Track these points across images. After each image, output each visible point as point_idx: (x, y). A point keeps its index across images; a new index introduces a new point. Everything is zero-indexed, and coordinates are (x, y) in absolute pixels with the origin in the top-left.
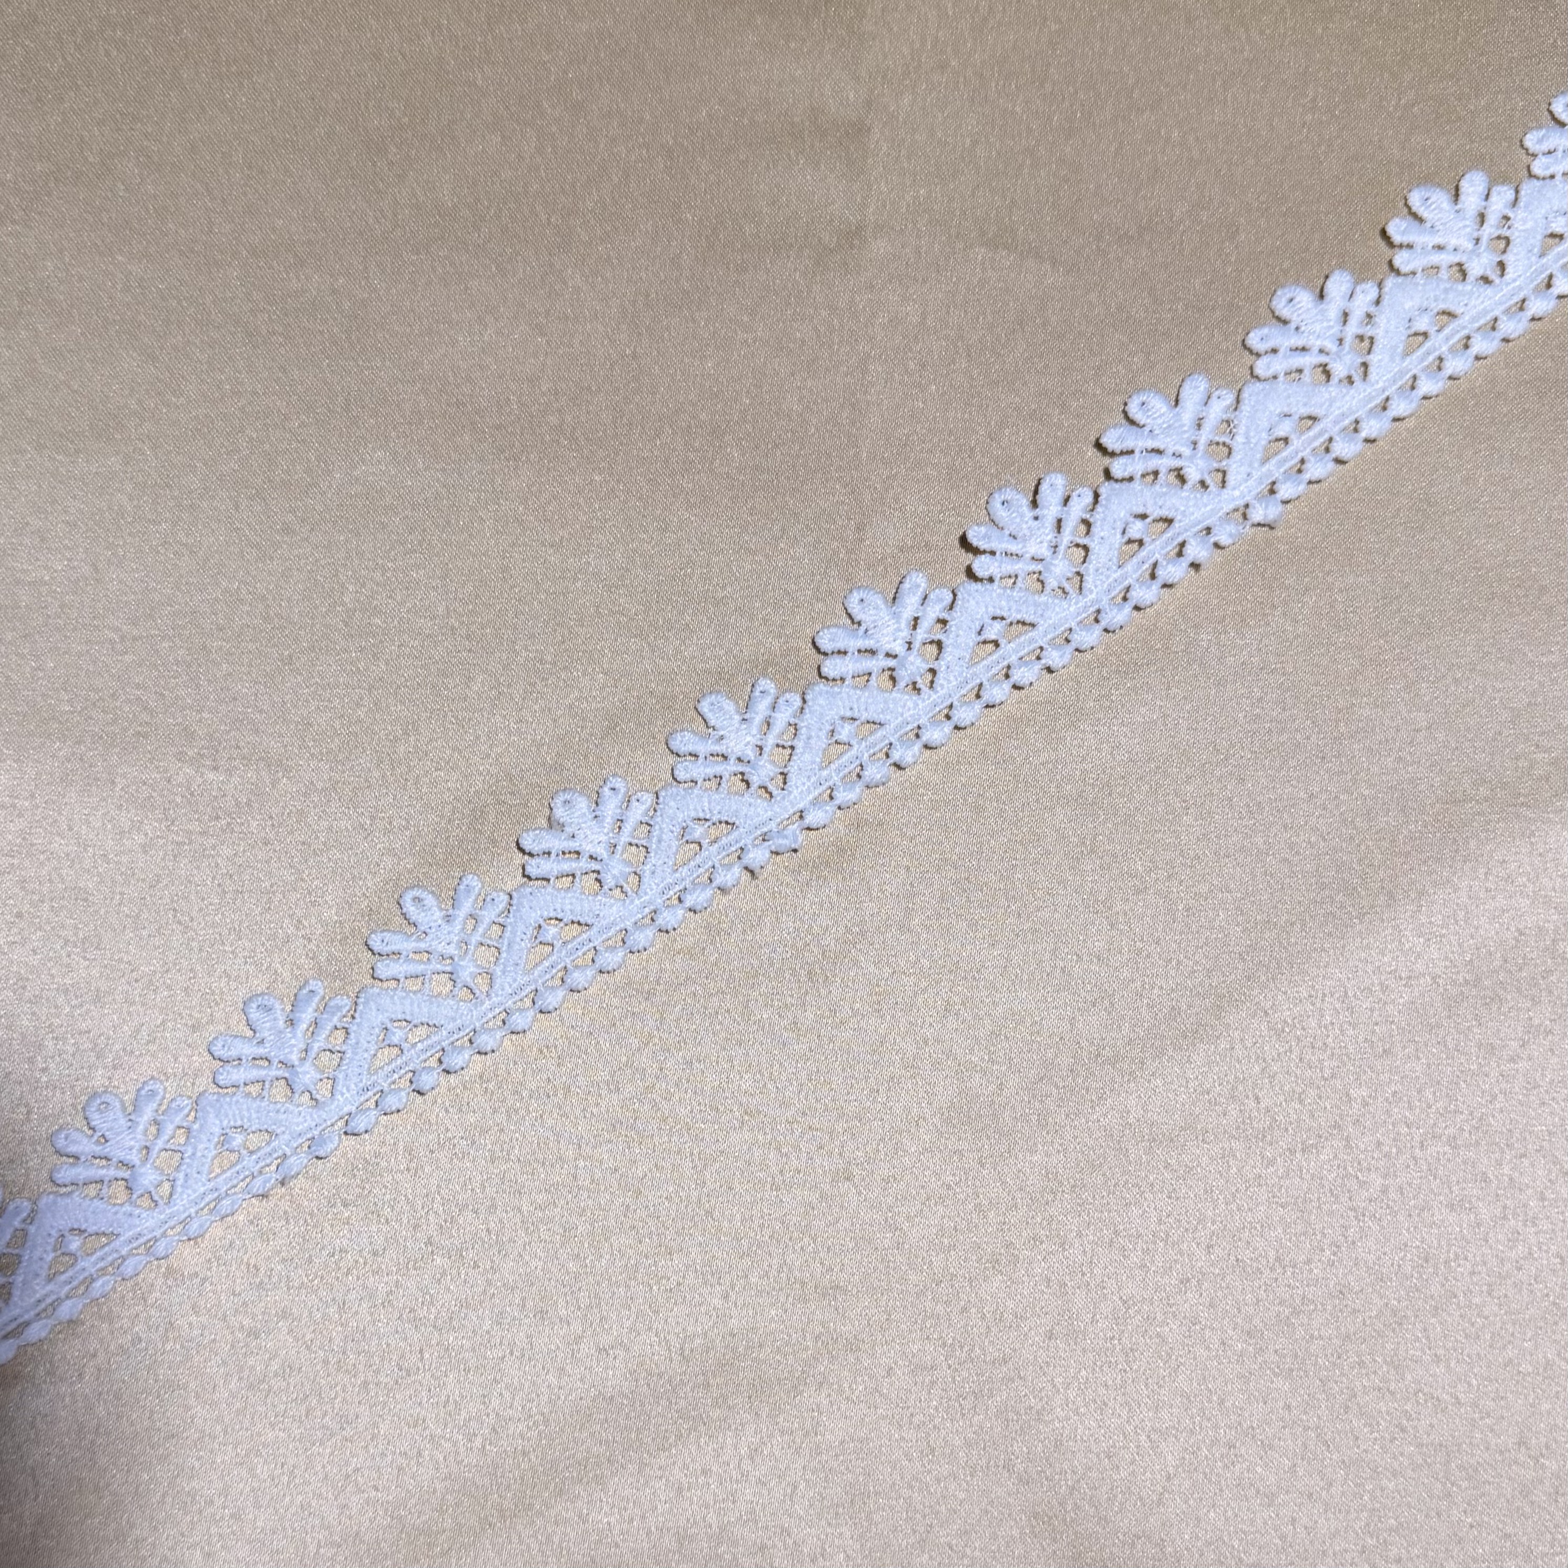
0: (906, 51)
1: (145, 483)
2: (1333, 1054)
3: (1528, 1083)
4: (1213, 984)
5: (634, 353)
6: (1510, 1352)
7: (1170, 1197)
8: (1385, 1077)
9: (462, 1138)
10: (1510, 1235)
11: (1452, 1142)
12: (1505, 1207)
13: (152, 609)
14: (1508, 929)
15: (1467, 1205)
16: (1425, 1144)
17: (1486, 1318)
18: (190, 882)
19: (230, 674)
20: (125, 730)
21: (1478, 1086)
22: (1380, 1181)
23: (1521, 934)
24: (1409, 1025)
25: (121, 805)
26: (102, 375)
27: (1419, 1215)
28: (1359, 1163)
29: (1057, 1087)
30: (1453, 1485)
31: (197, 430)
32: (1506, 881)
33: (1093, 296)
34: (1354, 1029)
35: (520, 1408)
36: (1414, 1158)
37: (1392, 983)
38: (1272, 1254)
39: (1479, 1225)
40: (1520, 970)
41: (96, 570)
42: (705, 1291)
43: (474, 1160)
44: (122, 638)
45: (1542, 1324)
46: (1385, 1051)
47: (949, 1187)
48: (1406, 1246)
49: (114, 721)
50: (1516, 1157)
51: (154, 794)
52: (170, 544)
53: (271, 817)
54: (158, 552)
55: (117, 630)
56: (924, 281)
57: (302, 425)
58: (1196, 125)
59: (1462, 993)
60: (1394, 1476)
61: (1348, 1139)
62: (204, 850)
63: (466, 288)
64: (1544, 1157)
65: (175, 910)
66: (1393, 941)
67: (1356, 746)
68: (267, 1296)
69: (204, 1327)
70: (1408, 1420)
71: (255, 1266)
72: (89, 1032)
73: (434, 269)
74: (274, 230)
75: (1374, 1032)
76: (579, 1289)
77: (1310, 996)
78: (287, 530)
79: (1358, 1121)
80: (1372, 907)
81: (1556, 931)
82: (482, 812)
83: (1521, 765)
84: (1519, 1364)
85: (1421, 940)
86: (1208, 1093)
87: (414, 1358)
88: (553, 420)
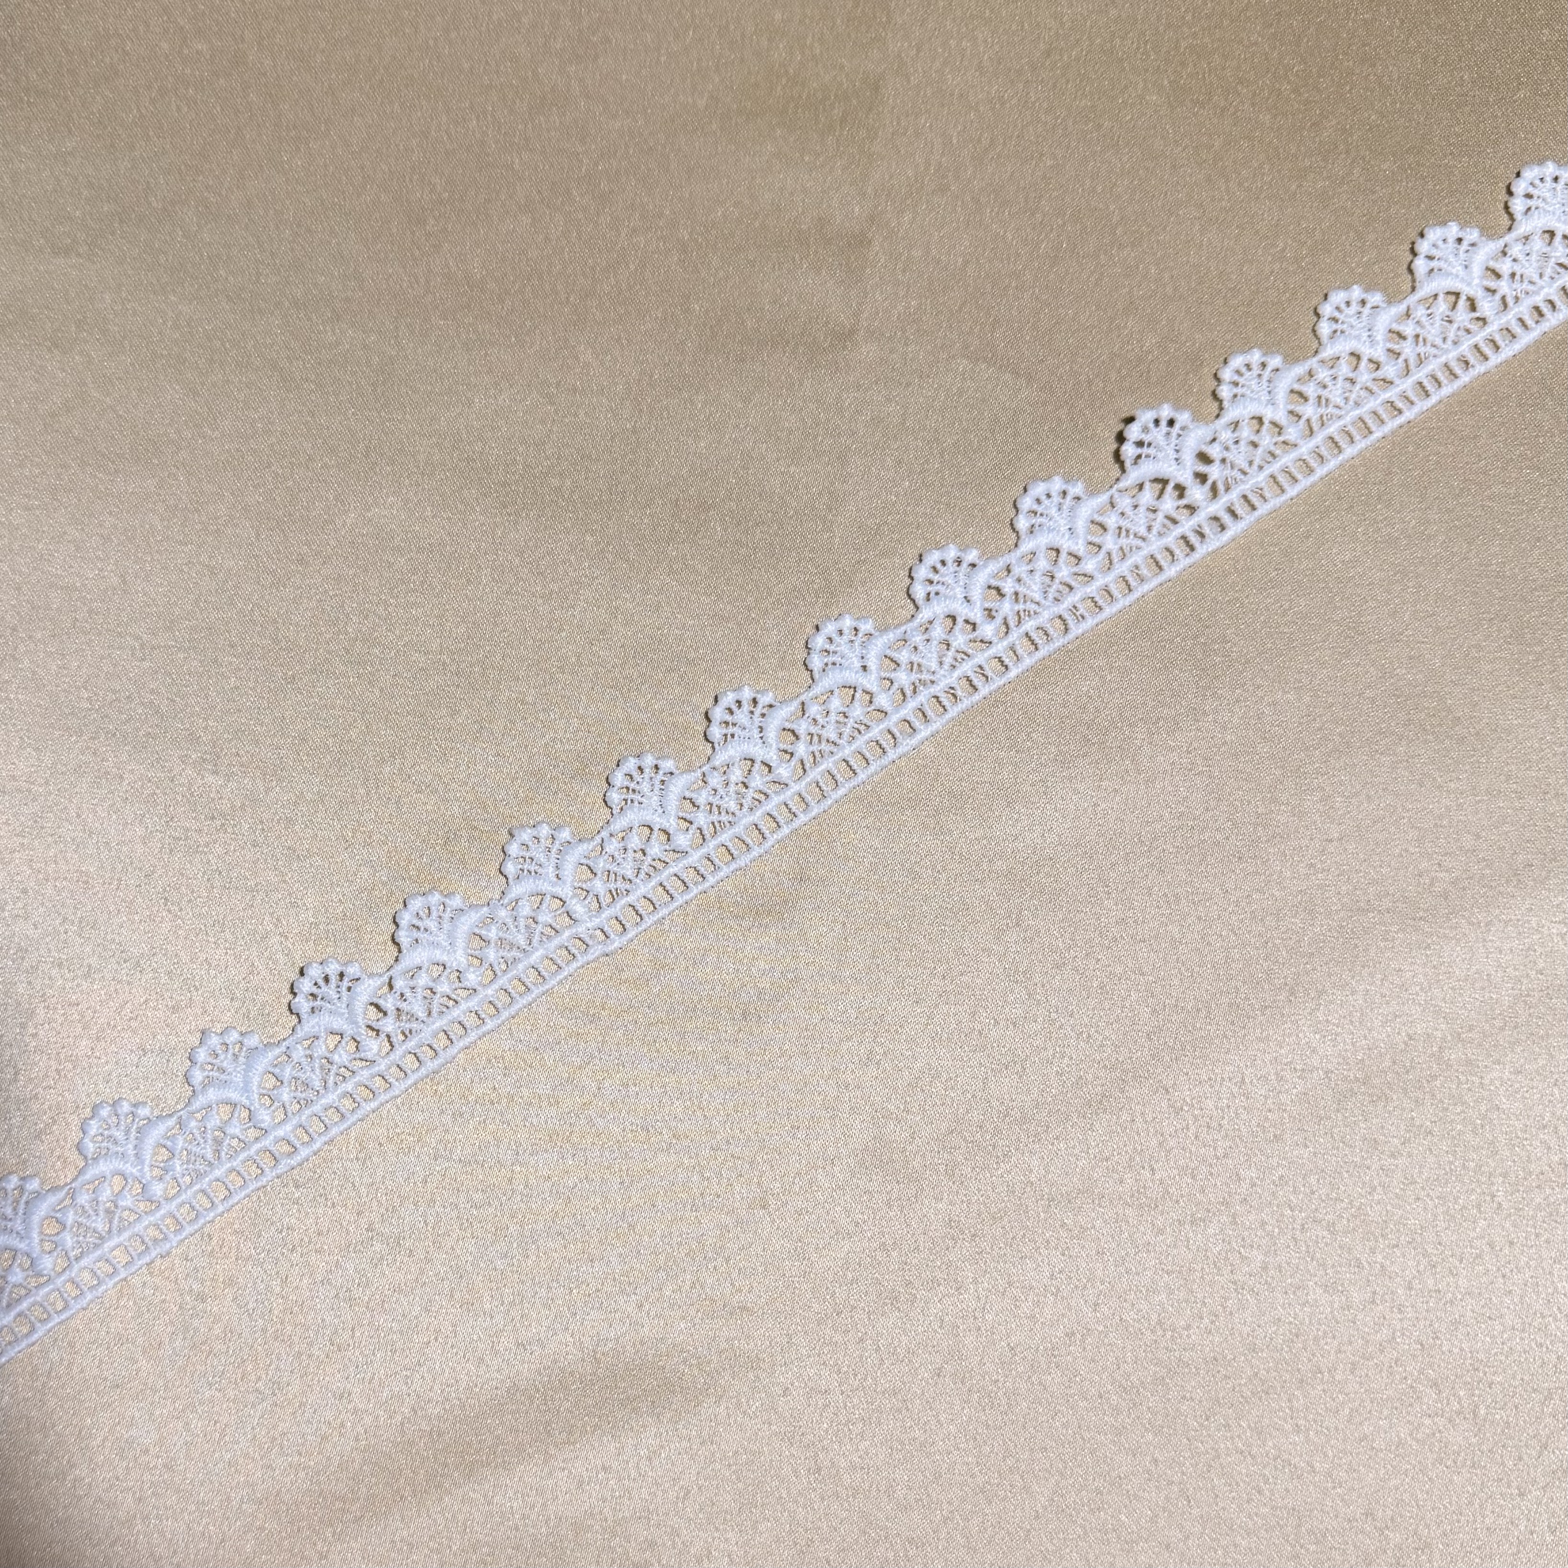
0: (910, 173)
1: (176, 506)
2: (1227, 1135)
3: (1405, 1178)
4: (1120, 1059)
5: (634, 427)
6: (1367, 1429)
7: (1063, 1255)
8: (1274, 1162)
9: (410, 1134)
10: (1377, 1319)
11: (1331, 1227)
12: (1374, 1293)
13: (172, 622)
14: (1399, 1033)
15: (1340, 1288)
16: (1306, 1226)
17: (1346, 1395)
18: (182, 875)
19: (237, 688)
20: (137, 729)
21: (1360, 1177)
22: (1261, 1257)
23: (1411, 1039)
24: (1299, 1115)
25: (127, 798)
26: (146, 404)
27: (1294, 1292)
28: (1243, 1239)
29: (965, 1140)
30: (1301, 1547)
31: (228, 461)
32: (1400, 988)
33: (1063, 413)
34: (1248, 1113)
35: (439, 1391)
36: (1295, 1240)
37: (1287, 1075)
38: (1154, 1317)
39: (1349, 1308)
40: (1407, 1072)
41: (124, 582)
42: (622, 1300)
43: (418, 1156)
44: (142, 646)
45: (1398, 1405)
46: (1275, 1136)
47: (857, 1224)
48: (1279, 1320)
49: (128, 721)
50: (1388, 1246)
51: (158, 791)
52: (194, 564)
53: (262, 822)
54: (182, 571)
55: (137, 638)
56: (908, 385)
57: (325, 466)
58: (1172, 264)
59: (1352, 1090)
60: (1248, 1534)
61: (1234, 1216)
62: (198, 846)
63: (486, 354)
64: (1414, 1249)
65: (166, 899)
66: (1290, 1035)
67: (1272, 850)
68: (217, 1263)
69: (156, 1288)
70: (1265, 1483)
71: (209, 1235)
72: (78, 1005)
73: (458, 336)
74: (315, 285)
75: (1267, 1118)
76: (505, 1286)
77: (1210, 1079)
78: (301, 561)
79: (1245, 1199)
80: (1275, 1001)
81: (1444, 1039)
82: (455, 834)
83: (1422, 882)
84: (1373, 1440)
85: (1317, 1036)
86: (1107, 1160)
87: (346, 1336)
88: (555, 482)
